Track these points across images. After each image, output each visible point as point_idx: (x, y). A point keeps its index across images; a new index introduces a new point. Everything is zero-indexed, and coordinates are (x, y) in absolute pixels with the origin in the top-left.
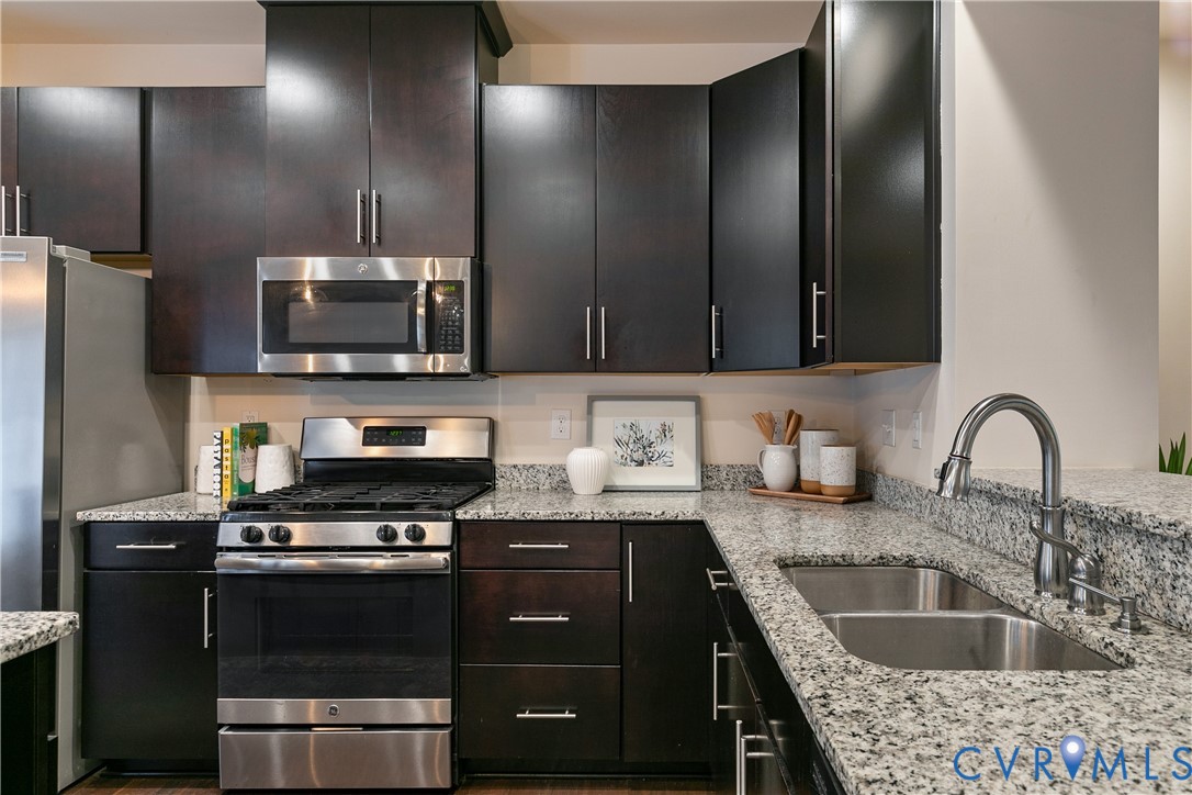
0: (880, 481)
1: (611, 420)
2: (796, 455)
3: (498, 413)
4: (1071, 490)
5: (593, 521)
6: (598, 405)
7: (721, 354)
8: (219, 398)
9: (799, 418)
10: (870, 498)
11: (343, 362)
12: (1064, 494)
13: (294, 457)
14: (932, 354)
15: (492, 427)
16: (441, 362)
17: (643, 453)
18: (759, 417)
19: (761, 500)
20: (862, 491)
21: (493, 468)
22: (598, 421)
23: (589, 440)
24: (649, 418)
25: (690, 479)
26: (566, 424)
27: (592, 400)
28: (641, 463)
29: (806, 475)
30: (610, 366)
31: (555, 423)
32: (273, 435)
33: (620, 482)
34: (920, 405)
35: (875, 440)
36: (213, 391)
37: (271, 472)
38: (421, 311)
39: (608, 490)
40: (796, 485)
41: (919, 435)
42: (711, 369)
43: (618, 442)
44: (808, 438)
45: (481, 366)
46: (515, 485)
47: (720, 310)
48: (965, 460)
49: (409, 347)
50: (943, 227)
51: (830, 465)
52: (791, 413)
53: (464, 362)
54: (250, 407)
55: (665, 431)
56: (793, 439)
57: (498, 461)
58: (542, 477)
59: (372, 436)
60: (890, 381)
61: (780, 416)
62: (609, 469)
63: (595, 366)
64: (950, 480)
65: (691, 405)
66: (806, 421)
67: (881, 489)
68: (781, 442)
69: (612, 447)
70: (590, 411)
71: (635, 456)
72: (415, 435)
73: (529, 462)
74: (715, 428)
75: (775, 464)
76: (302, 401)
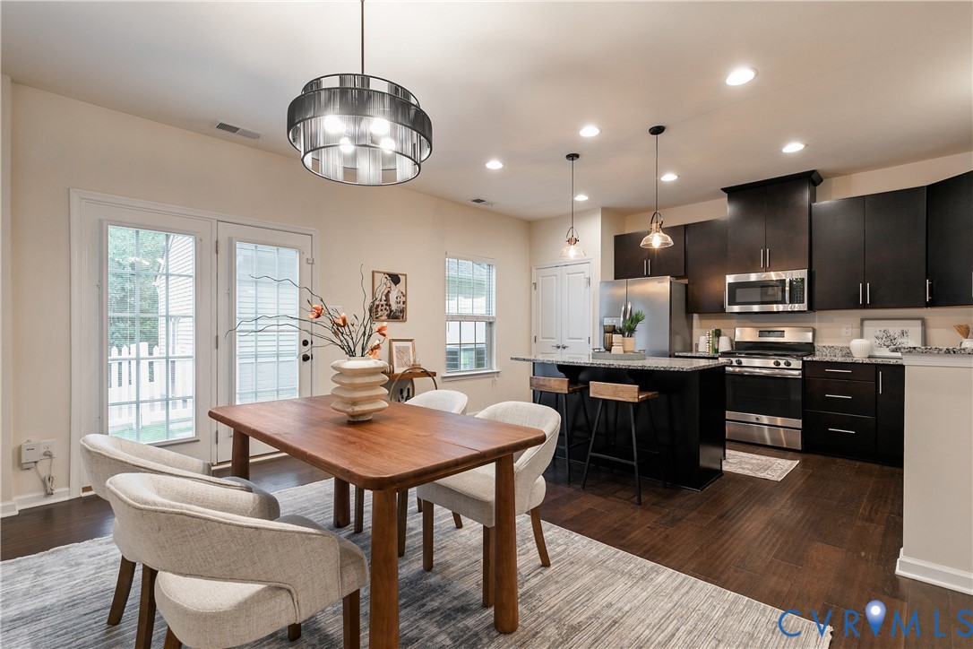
1: (873, 328)
3: (816, 326)
5: (863, 364)
6: (866, 323)
7: (932, 300)
8: (703, 320)
11: (756, 308)
13: (731, 341)
15: (814, 331)
16: (797, 307)
17: (891, 341)
21: (814, 347)
22: (866, 329)
23: (862, 336)
24: (895, 327)
26: (850, 330)
27: (863, 320)
28: (889, 347)
30: (873, 306)
31: (844, 330)
32: (722, 333)
33: (877, 353)
36: (701, 319)
37: (724, 345)
38: (787, 288)
39: (871, 357)
42: (927, 306)
43: (877, 338)
45: (811, 307)
46: (824, 354)
47: (931, 281)
49: (783, 302)
53: (804, 307)
54: (715, 324)
55: (904, 333)
57: (816, 344)
58: (838, 351)
59: (762, 334)
62: (872, 348)
63: (864, 306)
65: (919, 322)
69: (874, 340)
70: (862, 325)
71: (886, 344)
72: (781, 333)
73: (831, 345)
74: (933, 332)
76: (733, 322)
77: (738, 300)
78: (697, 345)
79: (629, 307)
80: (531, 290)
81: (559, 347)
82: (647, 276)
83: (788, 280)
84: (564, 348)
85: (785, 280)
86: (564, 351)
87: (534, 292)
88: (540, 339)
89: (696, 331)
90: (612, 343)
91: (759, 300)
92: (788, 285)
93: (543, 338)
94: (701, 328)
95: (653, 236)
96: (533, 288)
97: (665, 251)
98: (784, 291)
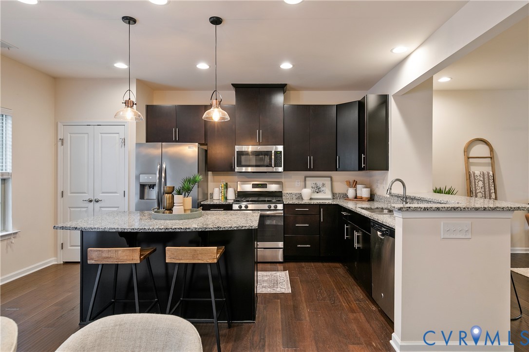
0: (376, 196)
1: (310, 182)
2: (356, 190)
3: (283, 180)
4: (408, 194)
5: (314, 204)
6: (307, 178)
7: (339, 167)
8: (215, 177)
9: (356, 182)
10: (373, 200)
11: (254, 169)
12: (407, 194)
13: (235, 191)
14: (387, 169)
15: (282, 184)
16: (278, 169)
17: (318, 190)
18: (347, 181)
19: (347, 201)
20: (372, 198)
21: (282, 194)
22: (307, 182)
23: (305, 187)
24: (319, 182)
25: (330, 196)
26: (299, 183)
28: (318, 193)
29: (358, 195)
30: (313, 170)
31: (296, 183)
33: (313, 197)
34: (384, 179)
35: (374, 187)
36: (214, 175)
37: (231, 194)
38: (273, 157)
39: (311, 199)
40: (356, 197)
41: (384, 186)
42: (337, 171)
43: (312, 187)
44: (359, 187)
45: (284, 170)
46: (287, 198)
47: (339, 157)
48: (391, 189)
49: (270, 165)
50: (389, 143)
51: (364, 193)
52: (354, 181)
54: (224, 179)
55: (323, 185)
56: (355, 187)
57: (283, 192)
58: (294, 196)
59: (254, 186)
60: (377, 174)
61: (352, 181)
62: (311, 194)
63: (310, 170)
64: (388, 192)
65: (329, 179)
66: (358, 183)
67: (376, 198)
68: (352, 187)
69: (311, 189)
70: (305, 180)
71: (316, 191)
72: (264, 186)
73: (290, 192)
74: (335, 184)
75: (351, 193)
76: (235, 178)
77: (243, 163)
78: (212, 195)
79: (164, 166)
80: (56, 145)
81: (91, 201)
82: (176, 141)
83: (273, 152)
84: (97, 201)
85: (272, 151)
86: (97, 205)
87: (60, 148)
88: (68, 194)
89: (211, 184)
90: (174, 203)
91: (254, 164)
92: (273, 155)
93: (71, 193)
94: (214, 182)
95: (213, 111)
96: (60, 143)
97: (223, 125)
98: (271, 159)
